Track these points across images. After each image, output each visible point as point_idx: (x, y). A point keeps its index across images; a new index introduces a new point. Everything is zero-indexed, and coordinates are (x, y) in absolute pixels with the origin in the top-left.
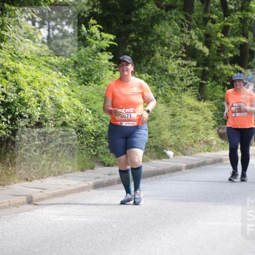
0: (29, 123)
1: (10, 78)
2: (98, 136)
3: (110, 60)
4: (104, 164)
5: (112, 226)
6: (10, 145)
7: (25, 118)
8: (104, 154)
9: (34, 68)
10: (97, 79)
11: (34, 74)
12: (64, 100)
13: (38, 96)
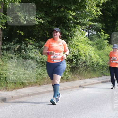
0: (82, 62)
1: (76, 48)
2: (103, 66)
3: (107, 43)
4: (105, 75)
5: (107, 95)
6: (76, 68)
7: (81, 60)
8: (105, 72)
9: (84, 44)
10: (103, 49)
11: (84, 46)
12: (93, 55)
13: (85, 53)
